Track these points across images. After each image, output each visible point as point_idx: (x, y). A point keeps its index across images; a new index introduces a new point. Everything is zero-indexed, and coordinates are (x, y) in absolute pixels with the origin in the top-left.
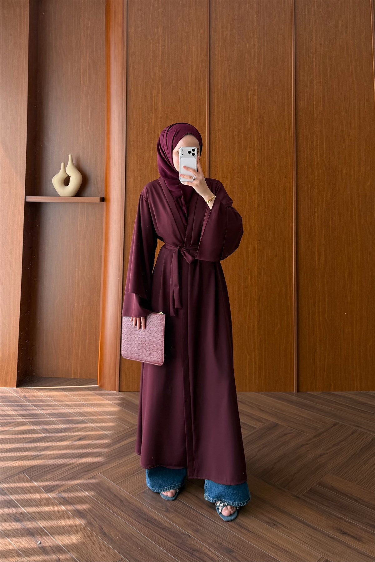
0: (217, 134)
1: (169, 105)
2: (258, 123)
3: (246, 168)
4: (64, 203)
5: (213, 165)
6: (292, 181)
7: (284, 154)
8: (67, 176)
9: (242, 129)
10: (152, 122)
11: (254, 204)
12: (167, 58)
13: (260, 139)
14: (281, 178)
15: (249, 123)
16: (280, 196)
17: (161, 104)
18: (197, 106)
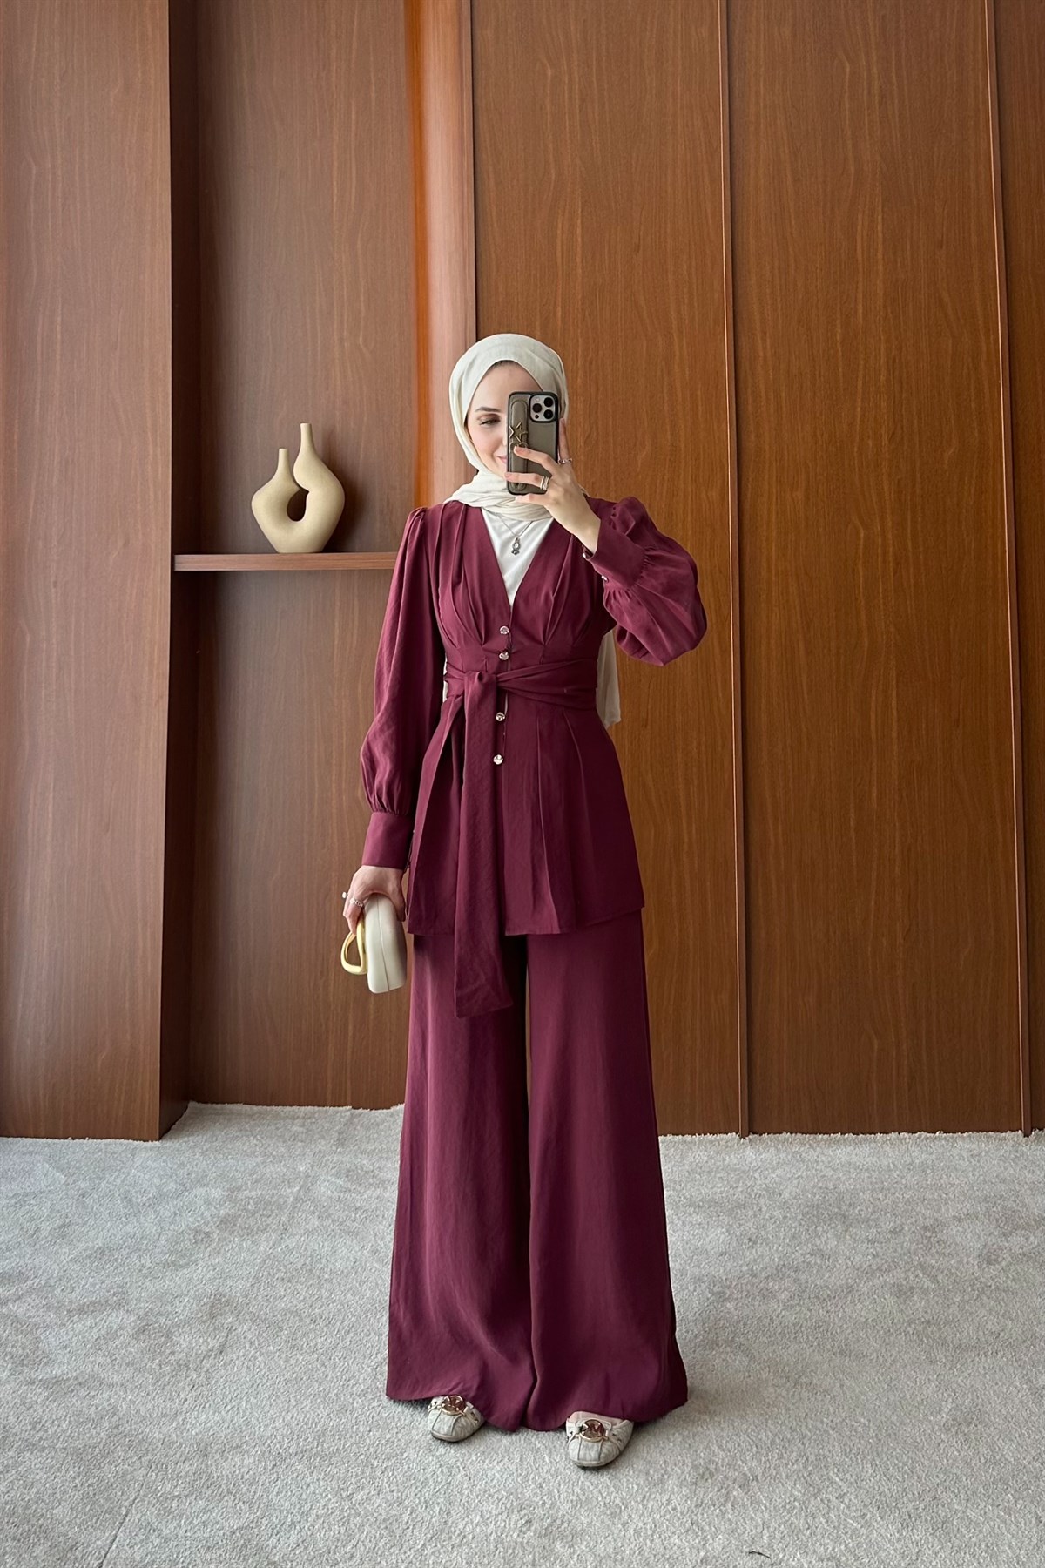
0: (760, 347)
1: (607, 262)
2: (889, 311)
3: (856, 450)
4: (291, 574)
5: (750, 442)
6: (999, 487)
7: (973, 405)
8: (296, 489)
9: (839, 331)
10: (555, 313)
11: (884, 561)
12: (597, 118)
13: (897, 361)
14: (966, 479)
15: (860, 311)
16: (965, 535)
17: (582, 260)
18: (694, 263)
